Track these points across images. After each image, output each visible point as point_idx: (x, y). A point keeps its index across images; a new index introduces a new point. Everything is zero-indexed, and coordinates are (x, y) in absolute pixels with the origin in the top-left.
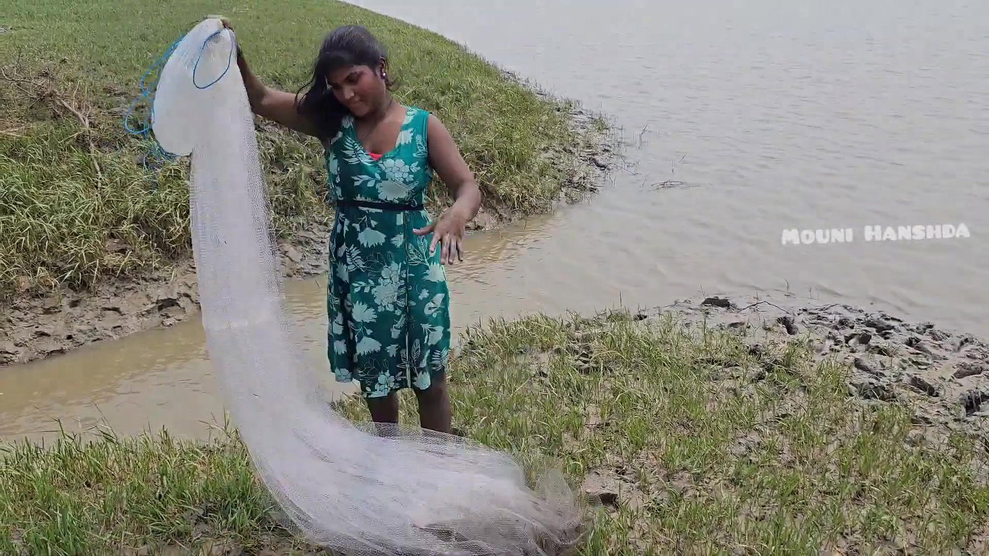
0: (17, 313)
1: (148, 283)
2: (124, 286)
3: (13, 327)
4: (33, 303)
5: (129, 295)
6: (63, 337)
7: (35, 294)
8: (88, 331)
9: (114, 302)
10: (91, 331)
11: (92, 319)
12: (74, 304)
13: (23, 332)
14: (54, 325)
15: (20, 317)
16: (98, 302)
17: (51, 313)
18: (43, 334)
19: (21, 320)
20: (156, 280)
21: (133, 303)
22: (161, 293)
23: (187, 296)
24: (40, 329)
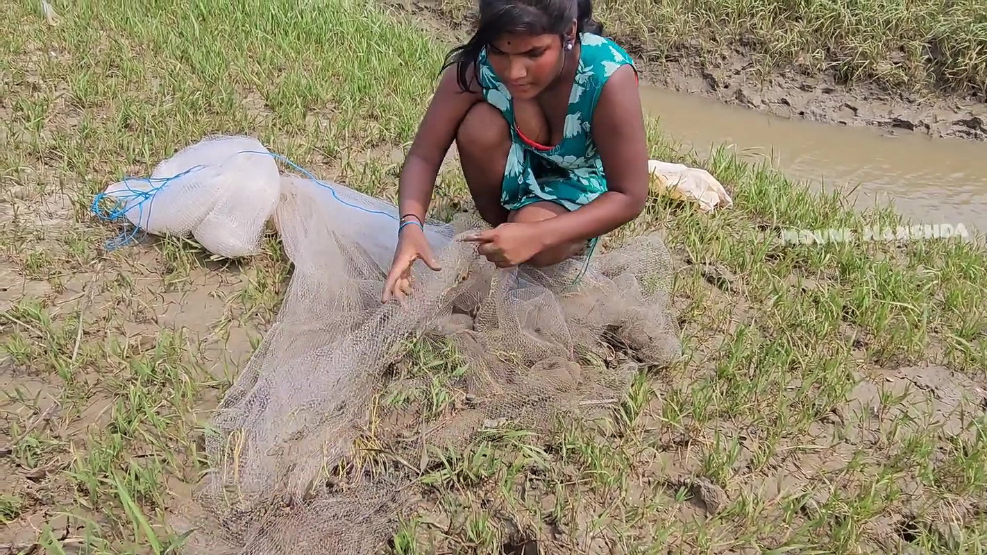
0: (781, 79)
1: (901, 101)
2: (877, 94)
3: (770, 88)
4: (798, 78)
5: (877, 103)
6: (797, 111)
7: (805, 72)
8: (818, 115)
9: (858, 104)
10: (821, 115)
11: (829, 108)
12: (827, 91)
13: (776, 93)
14: (798, 100)
15: (781, 83)
16: (847, 98)
17: (804, 90)
18: (787, 103)
19: (780, 85)
20: (910, 102)
21: (874, 111)
22: (904, 113)
23: (928, 127)
24: (788, 99)
